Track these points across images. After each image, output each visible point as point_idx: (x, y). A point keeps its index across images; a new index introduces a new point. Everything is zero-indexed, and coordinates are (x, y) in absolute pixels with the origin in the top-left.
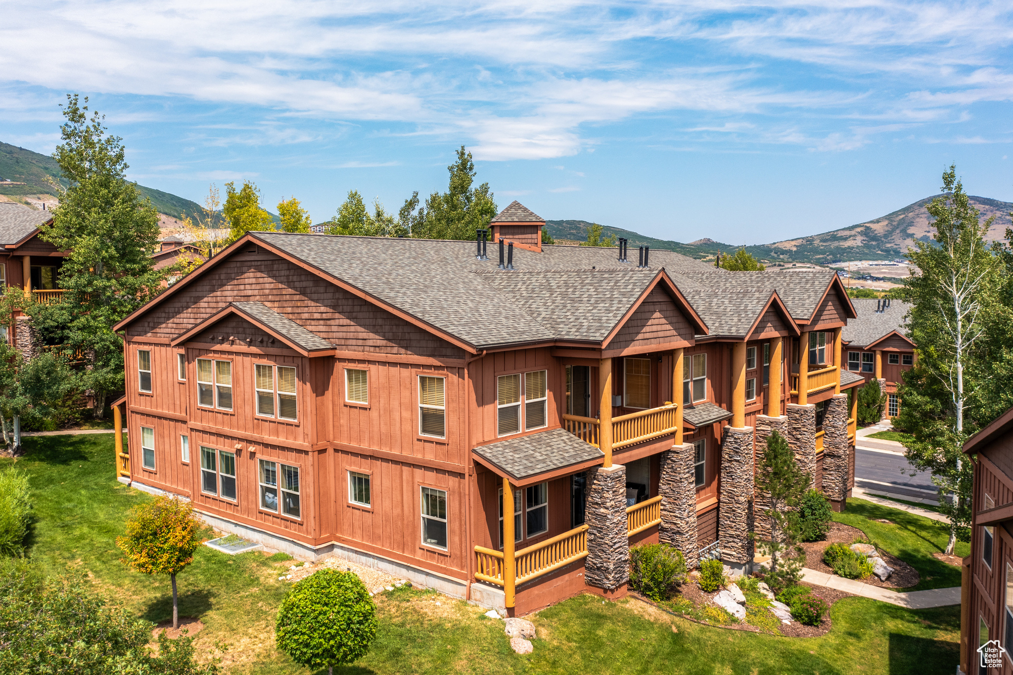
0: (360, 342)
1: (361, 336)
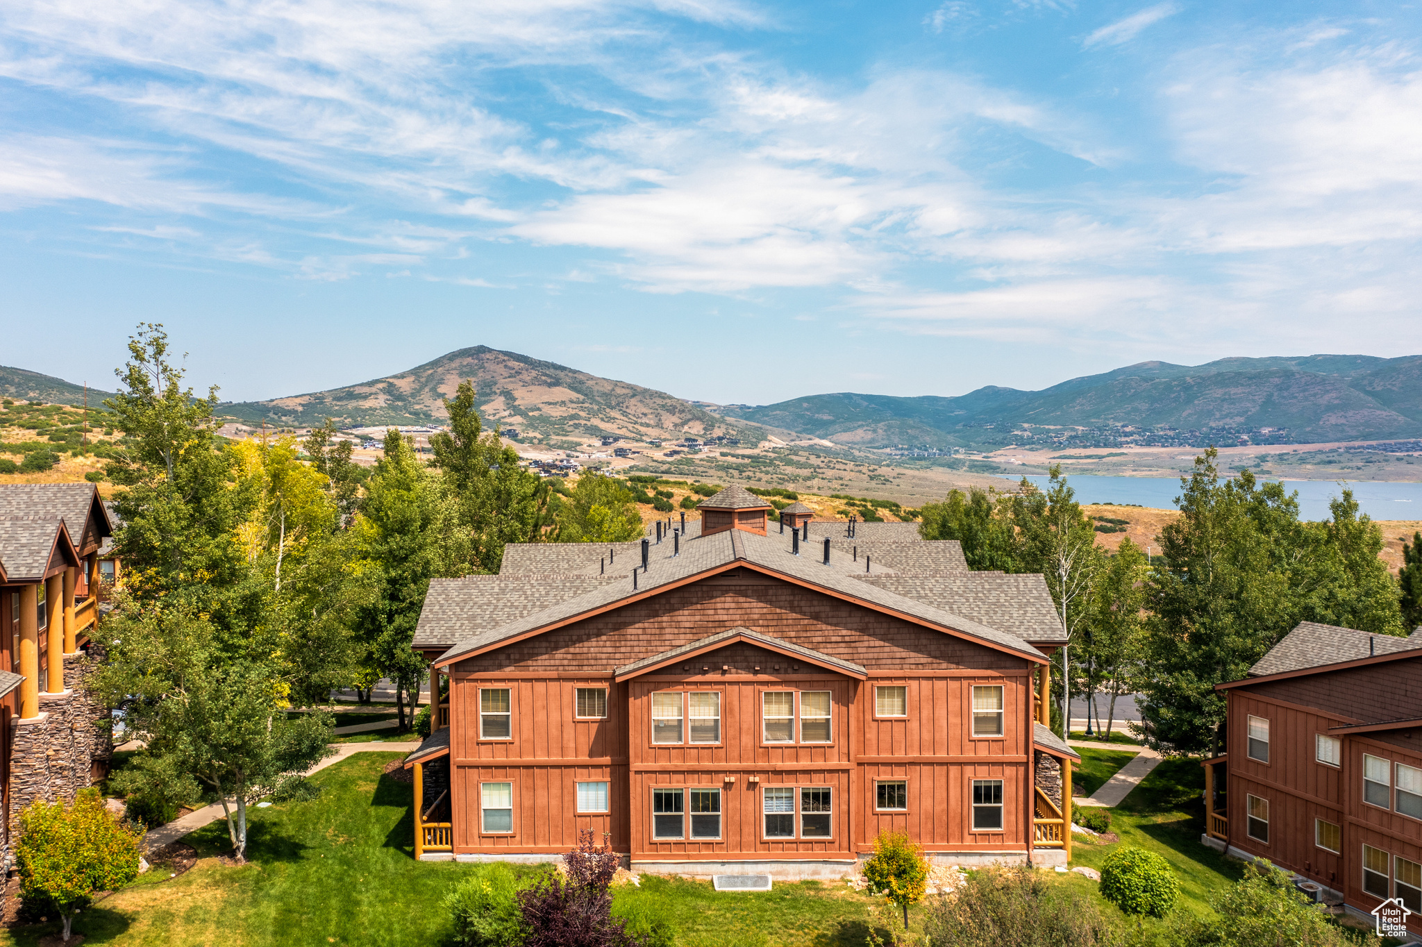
0: (898, 661)
1: (898, 655)
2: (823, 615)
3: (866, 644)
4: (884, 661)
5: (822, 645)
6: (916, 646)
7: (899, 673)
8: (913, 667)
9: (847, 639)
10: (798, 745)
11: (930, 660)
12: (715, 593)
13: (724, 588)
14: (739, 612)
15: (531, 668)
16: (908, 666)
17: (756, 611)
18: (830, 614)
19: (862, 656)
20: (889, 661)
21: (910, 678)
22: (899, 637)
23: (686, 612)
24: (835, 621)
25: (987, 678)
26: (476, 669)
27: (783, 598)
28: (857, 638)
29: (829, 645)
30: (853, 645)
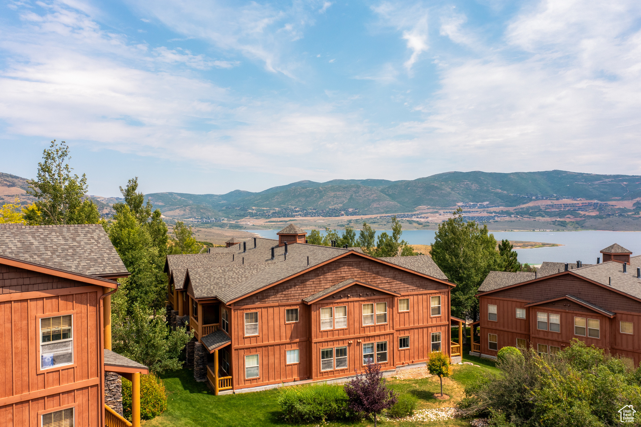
0: (406, 289)
1: (406, 286)
2: (380, 272)
3: (395, 283)
4: (401, 289)
5: (380, 284)
6: (412, 282)
7: (407, 294)
8: (411, 291)
9: (389, 281)
10: (376, 325)
11: (417, 288)
12: (341, 265)
13: (344, 263)
14: (350, 272)
15: (267, 302)
16: (409, 291)
17: (356, 272)
18: (383, 272)
19: (394, 288)
20: (403, 289)
21: (411, 295)
22: (406, 279)
23: (330, 274)
24: (384, 274)
25: (435, 293)
26: (243, 304)
27: (366, 266)
28: (392, 281)
29: (382, 284)
30: (391, 283)
